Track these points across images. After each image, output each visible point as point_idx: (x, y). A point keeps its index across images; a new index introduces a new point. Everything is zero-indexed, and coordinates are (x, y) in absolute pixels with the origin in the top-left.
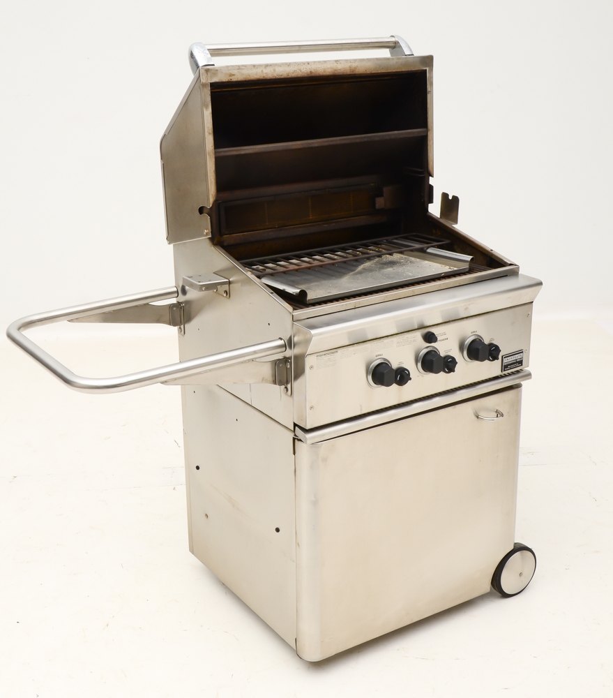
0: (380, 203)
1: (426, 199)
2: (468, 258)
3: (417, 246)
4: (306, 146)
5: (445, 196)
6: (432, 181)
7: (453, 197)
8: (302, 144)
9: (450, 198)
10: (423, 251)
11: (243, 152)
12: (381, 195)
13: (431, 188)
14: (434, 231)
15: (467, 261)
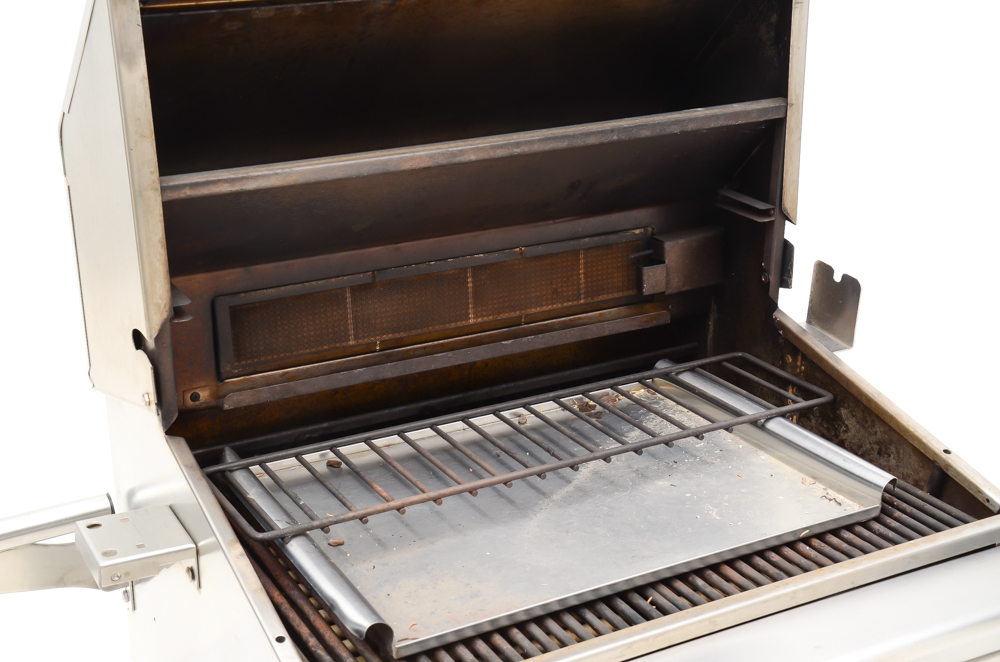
0: (654, 279)
1: (773, 278)
2: (883, 478)
3: (749, 408)
4: (442, 161)
5: (824, 271)
6: (790, 232)
7: (845, 277)
8: (431, 156)
9: (837, 278)
10: (757, 424)
11: (251, 186)
12: (657, 259)
13: (787, 249)
14: (790, 359)
15: (876, 486)
